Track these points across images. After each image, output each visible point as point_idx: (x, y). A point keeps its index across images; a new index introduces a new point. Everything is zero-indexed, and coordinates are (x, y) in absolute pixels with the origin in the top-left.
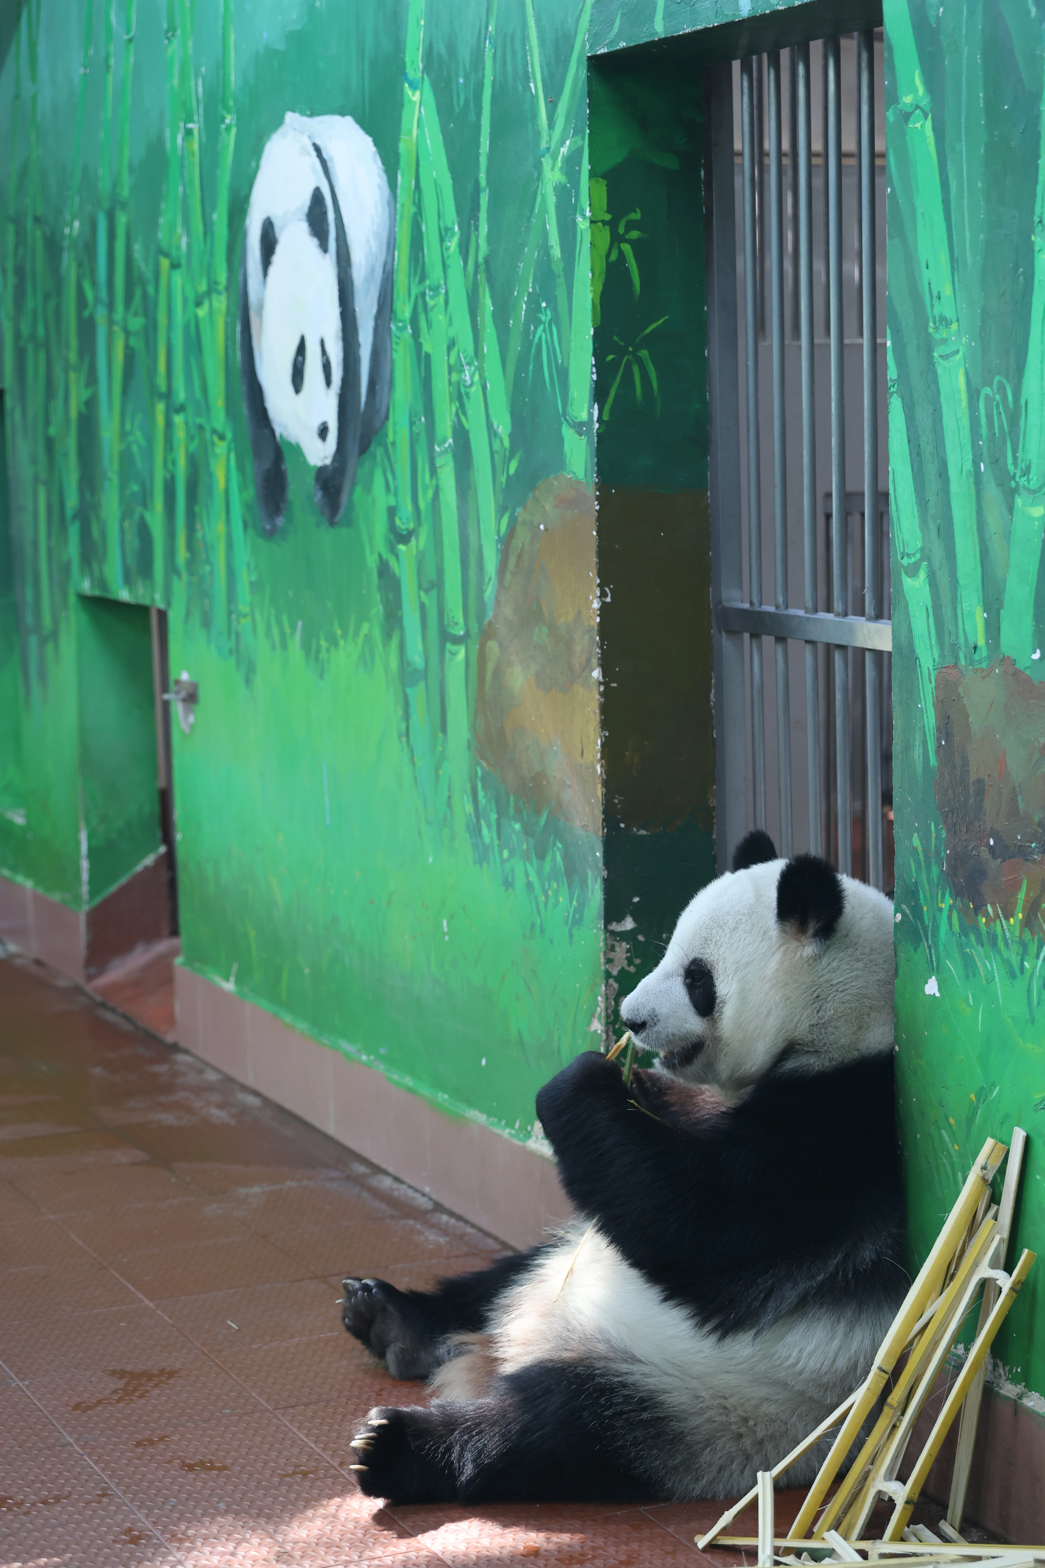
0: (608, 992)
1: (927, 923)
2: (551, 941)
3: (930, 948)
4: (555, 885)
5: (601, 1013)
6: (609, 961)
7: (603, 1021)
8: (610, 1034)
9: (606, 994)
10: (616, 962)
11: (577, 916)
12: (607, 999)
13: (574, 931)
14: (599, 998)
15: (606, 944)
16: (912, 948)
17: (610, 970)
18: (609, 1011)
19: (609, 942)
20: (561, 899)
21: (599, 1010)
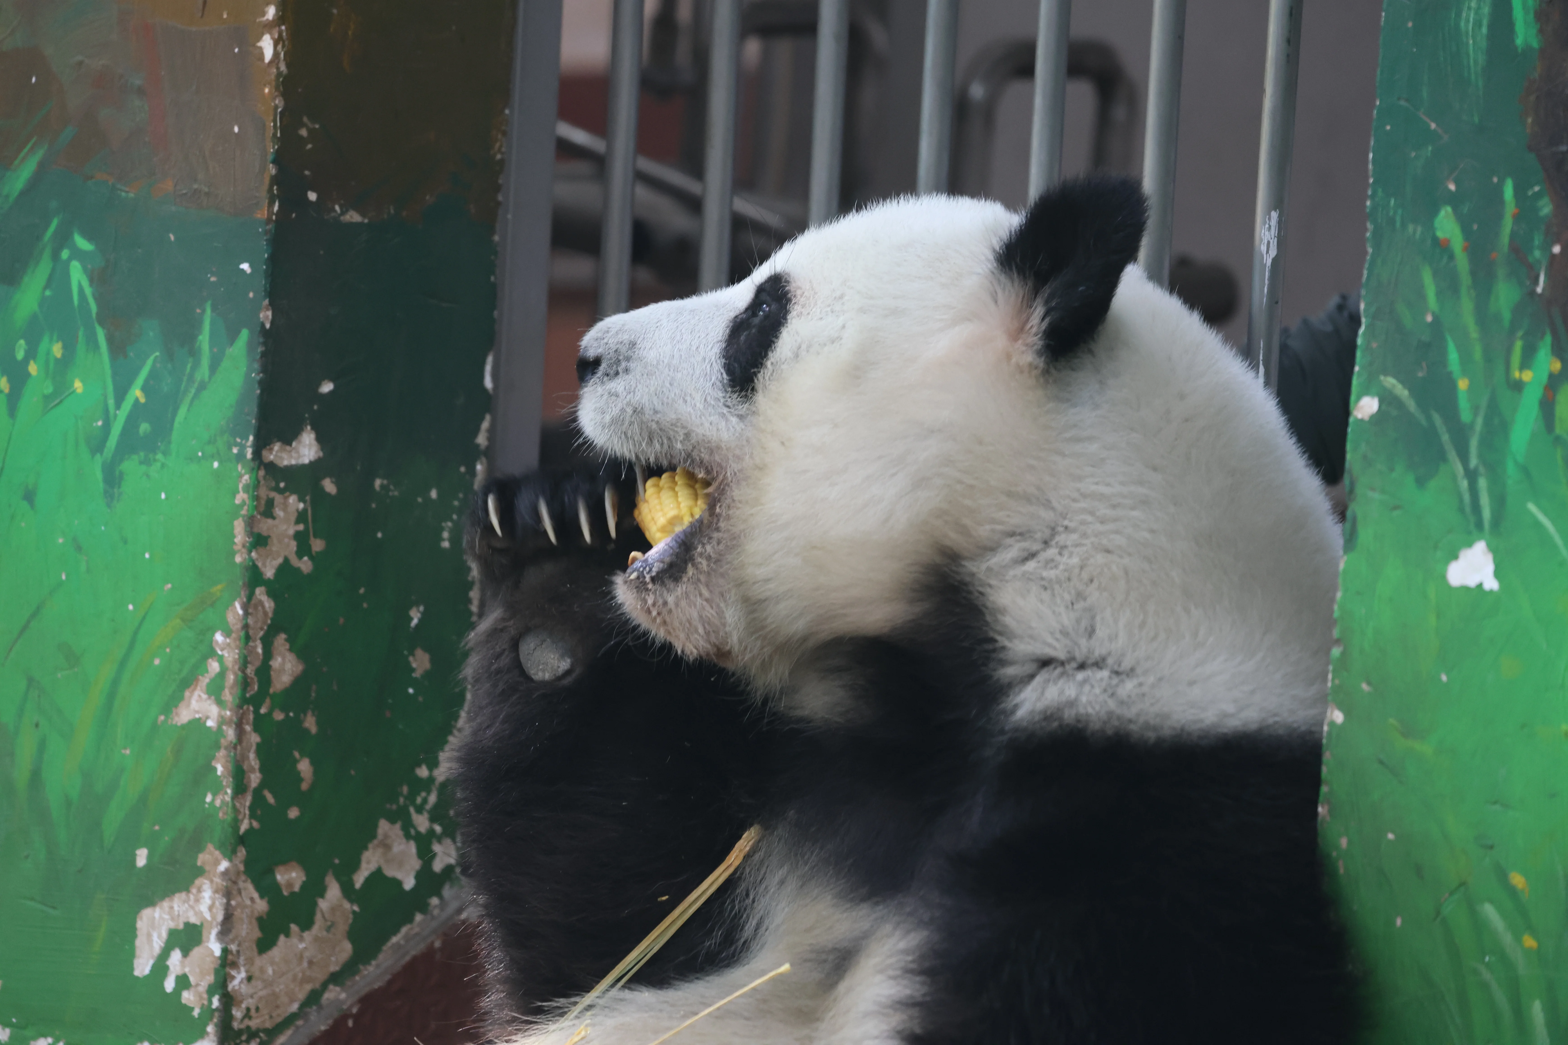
0: (250, 621)
1: (1466, 415)
2: (29, 496)
3: (1472, 476)
4: (57, 350)
5: (222, 674)
6: (259, 541)
7: (228, 696)
8: (248, 728)
9: (246, 627)
10: (275, 546)
11: (144, 427)
12: (248, 638)
13: (131, 466)
14: (219, 637)
15: (257, 498)
16: (1410, 479)
17: (260, 564)
18: (250, 671)
19: (263, 492)
20: (78, 385)
21: (214, 666)
